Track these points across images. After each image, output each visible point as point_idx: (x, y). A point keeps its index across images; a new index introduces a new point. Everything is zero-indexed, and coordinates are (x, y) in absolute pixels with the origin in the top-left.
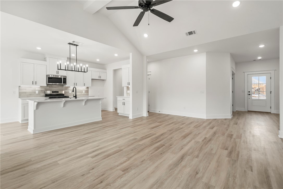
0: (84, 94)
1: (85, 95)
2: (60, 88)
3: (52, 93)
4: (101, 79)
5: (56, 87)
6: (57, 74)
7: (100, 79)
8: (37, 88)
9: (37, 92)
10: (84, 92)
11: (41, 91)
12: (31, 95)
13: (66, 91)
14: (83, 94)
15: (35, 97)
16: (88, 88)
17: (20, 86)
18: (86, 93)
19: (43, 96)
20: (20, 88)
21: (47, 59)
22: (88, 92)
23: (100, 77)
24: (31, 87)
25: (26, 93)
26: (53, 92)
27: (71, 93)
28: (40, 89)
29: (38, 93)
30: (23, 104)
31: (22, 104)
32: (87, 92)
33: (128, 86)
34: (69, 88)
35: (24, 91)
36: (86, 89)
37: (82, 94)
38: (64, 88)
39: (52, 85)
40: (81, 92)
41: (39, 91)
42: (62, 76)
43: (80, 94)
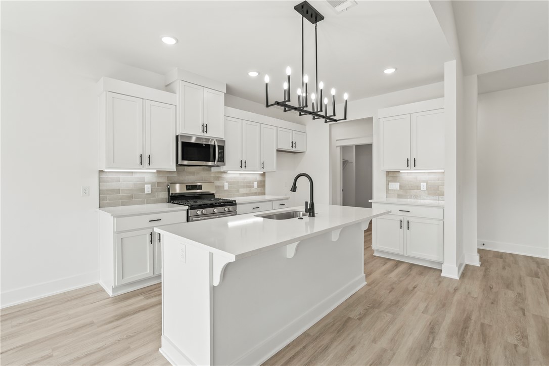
0: (256, 191)
1: (258, 194)
2: (204, 176)
3: (185, 191)
4: (296, 150)
6: (202, 134)
7: (293, 150)
8: (147, 175)
9: (148, 189)
10: (256, 184)
11: (158, 183)
12: (131, 197)
13: (218, 183)
14: (254, 192)
15: (142, 203)
16: (263, 174)
17: (102, 171)
18: (259, 190)
19: (162, 201)
20: (103, 176)
21: (178, 86)
22: (265, 186)
23: (294, 145)
24: (132, 172)
25: (118, 191)
26: (188, 188)
27: (227, 189)
28: (154, 179)
29: (150, 192)
30: (118, 233)
31: (114, 232)
32: (262, 184)
34: (224, 175)
35: (113, 185)
36: (259, 178)
37: (252, 192)
38: (212, 175)
40: (249, 185)
41: (152, 184)
42: (216, 140)
43: (247, 192)
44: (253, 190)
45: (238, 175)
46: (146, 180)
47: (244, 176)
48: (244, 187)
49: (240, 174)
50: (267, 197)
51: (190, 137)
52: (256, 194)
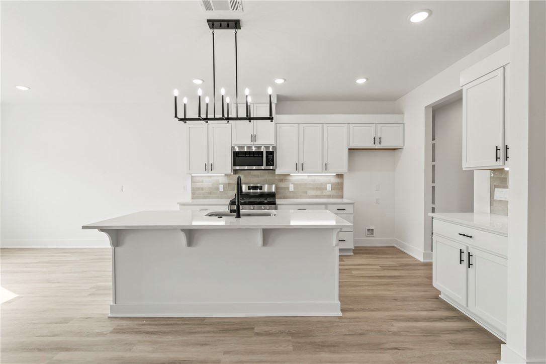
0: (329, 194)
1: (333, 197)
2: (268, 178)
3: (247, 191)
4: (383, 145)
5: (258, 176)
6: (252, 143)
7: (378, 146)
8: (220, 179)
9: (221, 188)
10: (329, 187)
11: (229, 184)
12: (211, 193)
13: (282, 185)
14: (327, 194)
15: (218, 198)
16: (340, 176)
18: (334, 192)
19: (231, 198)
20: (194, 179)
22: (342, 188)
23: (377, 141)
25: (202, 189)
26: (251, 188)
27: (293, 190)
29: (222, 190)
32: (339, 187)
33: (499, 165)
34: (290, 178)
35: (199, 185)
36: (334, 180)
37: (324, 194)
38: (276, 178)
39: (251, 171)
40: (320, 187)
41: (225, 185)
42: (265, 147)
43: (317, 194)
44: (325, 193)
45: (306, 178)
46: (220, 182)
47: (313, 178)
48: (313, 189)
49: (308, 176)
50: (345, 200)
51: (243, 147)
52: (329, 197)
